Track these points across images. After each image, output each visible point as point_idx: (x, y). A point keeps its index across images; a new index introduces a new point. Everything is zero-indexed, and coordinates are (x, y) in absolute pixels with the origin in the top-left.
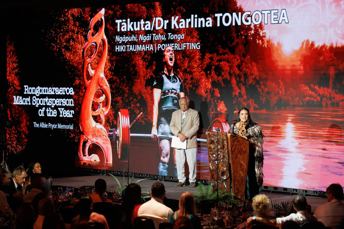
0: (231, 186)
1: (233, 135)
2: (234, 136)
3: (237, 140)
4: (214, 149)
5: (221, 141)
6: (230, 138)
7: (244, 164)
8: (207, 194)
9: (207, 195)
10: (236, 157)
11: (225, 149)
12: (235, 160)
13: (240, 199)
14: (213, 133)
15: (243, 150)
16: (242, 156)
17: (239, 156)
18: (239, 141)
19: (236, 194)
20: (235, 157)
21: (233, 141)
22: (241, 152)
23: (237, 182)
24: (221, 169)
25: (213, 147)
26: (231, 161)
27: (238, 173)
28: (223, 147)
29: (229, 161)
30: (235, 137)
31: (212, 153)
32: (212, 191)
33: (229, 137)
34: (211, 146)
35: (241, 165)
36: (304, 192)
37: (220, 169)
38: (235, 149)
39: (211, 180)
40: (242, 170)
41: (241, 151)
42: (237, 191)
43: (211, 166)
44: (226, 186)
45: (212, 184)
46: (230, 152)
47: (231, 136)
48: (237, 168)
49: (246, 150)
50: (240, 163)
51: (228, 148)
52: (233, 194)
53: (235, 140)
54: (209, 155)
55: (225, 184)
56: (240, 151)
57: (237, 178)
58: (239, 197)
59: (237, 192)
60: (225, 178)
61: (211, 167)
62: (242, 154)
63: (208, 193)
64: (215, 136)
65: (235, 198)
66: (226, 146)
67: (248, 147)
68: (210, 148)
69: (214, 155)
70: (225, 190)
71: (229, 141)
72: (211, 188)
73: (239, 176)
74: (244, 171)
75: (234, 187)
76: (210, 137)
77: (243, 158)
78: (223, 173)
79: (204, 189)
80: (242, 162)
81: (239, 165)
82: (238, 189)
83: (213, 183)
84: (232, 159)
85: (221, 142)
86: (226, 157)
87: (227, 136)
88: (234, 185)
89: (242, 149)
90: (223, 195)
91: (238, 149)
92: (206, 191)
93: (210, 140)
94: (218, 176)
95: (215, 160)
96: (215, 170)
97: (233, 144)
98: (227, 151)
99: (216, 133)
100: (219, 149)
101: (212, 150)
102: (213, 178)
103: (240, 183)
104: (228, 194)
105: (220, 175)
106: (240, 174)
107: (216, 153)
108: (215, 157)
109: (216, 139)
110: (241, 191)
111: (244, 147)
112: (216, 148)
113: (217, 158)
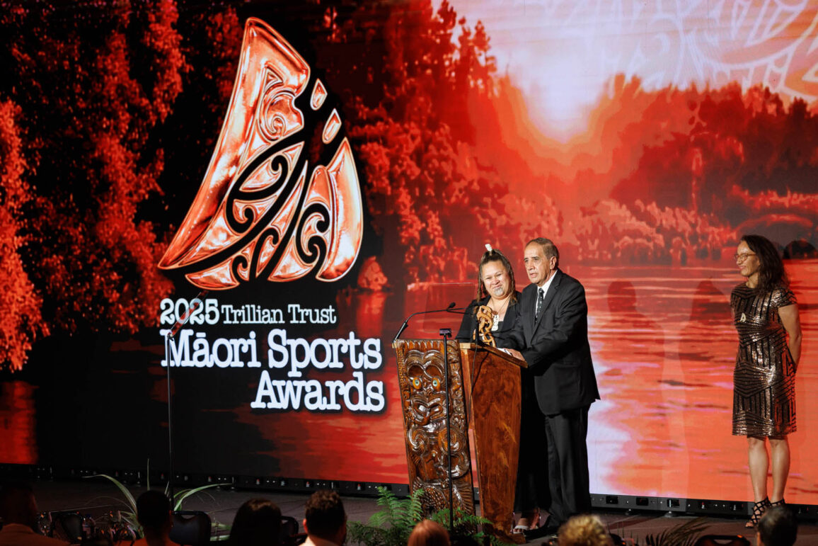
0: (476, 499)
1: (477, 346)
2: (479, 350)
3: (487, 361)
4: (421, 389)
5: (442, 365)
6: (469, 355)
7: (509, 429)
8: (407, 521)
9: (406, 525)
10: (488, 410)
11: (454, 388)
12: (483, 418)
13: (501, 533)
14: (416, 343)
16: (502, 407)
17: (495, 406)
18: (492, 364)
19: (491, 517)
20: (484, 410)
21: (476, 366)
22: (499, 395)
23: (491, 483)
24: (443, 446)
25: (417, 384)
26: (473, 424)
27: (493, 458)
28: (449, 382)
29: (466, 425)
30: (482, 353)
31: (413, 401)
32: (418, 512)
33: (466, 352)
34: (412, 381)
35: (502, 433)
36: (668, 506)
37: (442, 449)
38: (483, 389)
39: (414, 481)
40: (505, 447)
41: (501, 393)
42: (493, 509)
43: (413, 439)
45: (417, 493)
46: (470, 398)
47: (472, 349)
48: (490, 442)
49: (513, 390)
50: (498, 428)
51: (463, 385)
52: (480, 518)
53: (483, 361)
54: (404, 406)
55: (455, 490)
56: (497, 393)
58: (500, 527)
59: (491, 511)
60: (457, 471)
61: (414, 444)
62: (502, 402)
63: (408, 519)
64: (422, 351)
65: (489, 529)
66: (457, 380)
67: (519, 379)
68: (409, 387)
69: (421, 408)
70: (458, 508)
71: (467, 365)
72: (415, 503)
73: (496, 467)
74: (511, 451)
75: (483, 501)
76: (406, 356)
77: (507, 414)
78: (451, 459)
79: (397, 508)
80: (504, 425)
81: (495, 434)
82: (495, 504)
83: (418, 488)
84: (476, 417)
85: (440, 367)
86: (459, 412)
87: (458, 350)
88: (485, 492)
89: (503, 386)
90: (454, 524)
91: (492, 388)
92: (402, 512)
93: (407, 364)
94: (436, 469)
95: (426, 420)
96: (427, 452)
97: (476, 373)
98: (460, 395)
99: (425, 344)
100: (435, 390)
101: (415, 394)
102: (418, 474)
103: (500, 484)
104: (469, 521)
105: (440, 465)
106: (499, 461)
107: (429, 402)
108: (424, 414)
109: (428, 360)
110: (503, 509)
111: (508, 381)
112: (426, 387)
113: (430, 416)
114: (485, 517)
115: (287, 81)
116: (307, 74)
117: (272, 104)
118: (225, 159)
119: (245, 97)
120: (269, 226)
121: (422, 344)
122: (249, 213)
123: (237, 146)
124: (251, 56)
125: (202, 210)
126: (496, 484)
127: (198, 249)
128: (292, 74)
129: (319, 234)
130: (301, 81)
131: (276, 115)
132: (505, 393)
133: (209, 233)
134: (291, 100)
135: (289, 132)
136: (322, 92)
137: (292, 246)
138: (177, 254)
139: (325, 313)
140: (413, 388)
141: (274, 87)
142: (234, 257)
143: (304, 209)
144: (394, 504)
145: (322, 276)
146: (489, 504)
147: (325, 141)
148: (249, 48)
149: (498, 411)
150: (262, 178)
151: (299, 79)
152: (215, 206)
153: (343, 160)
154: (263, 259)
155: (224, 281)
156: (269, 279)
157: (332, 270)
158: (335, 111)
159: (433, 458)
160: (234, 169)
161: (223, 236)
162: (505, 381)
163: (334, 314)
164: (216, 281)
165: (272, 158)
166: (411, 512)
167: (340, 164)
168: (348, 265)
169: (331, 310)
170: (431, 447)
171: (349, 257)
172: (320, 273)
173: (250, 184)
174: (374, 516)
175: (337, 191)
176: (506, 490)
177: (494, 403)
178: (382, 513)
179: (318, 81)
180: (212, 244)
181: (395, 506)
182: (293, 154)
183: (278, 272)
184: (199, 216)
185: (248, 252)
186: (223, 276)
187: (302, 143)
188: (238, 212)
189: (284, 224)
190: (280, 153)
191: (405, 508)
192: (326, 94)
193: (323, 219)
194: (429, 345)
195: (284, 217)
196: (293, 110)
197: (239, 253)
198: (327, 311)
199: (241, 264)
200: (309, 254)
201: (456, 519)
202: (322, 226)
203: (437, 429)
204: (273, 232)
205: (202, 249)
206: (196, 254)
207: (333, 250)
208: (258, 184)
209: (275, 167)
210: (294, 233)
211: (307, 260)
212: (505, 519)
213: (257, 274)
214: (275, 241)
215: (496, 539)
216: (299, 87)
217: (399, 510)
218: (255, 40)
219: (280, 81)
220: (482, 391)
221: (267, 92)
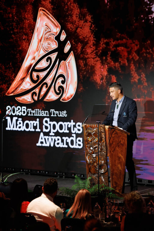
0: (109, 180)
2: (112, 128)
3: (115, 132)
4: (91, 142)
6: (108, 130)
7: (122, 157)
10: (115, 149)
11: (103, 142)
12: (113, 153)
13: (118, 193)
14: (90, 125)
15: (121, 143)
16: (120, 149)
17: (117, 148)
18: (116, 133)
19: (115, 188)
20: (113, 150)
21: (110, 134)
22: (119, 145)
23: (115, 175)
25: (90, 140)
26: (109, 154)
27: (116, 167)
29: (107, 155)
30: (113, 129)
31: (89, 145)
32: (89, 185)
33: (107, 129)
34: (88, 138)
35: (119, 158)
38: (113, 142)
39: (88, 173)
40: (120, 163)
41: (120, 144)
43: (88, 159)
44: (103, 180)
45: (89, 178)
46: (108, 145)
47: (109, 128)
48: (115, 161)
49: (124, 143)
51: (106, 141)
52: (111, 188)
53: (113, 132)
54: (86, 147)
55: (102, 178)
56: (118, 143)
57: (116, 171)
58: (118, 191)
59: (115, 186)
60: (103, 171)
61: (88, 161)
62: (120, 147)
63: (85, 187)
64: (92, 128)
65: (113, 192)
66: (104, 139)
67: (126, 139)
68: (87, 141)
69: (91, 148)
70: (103, 184)
71: (107, 133)
72: (88, 182)
73: (117, 170)
74: (122, 164)
75: (112, 180)
76: (87, 129)
77: (122, 151)
78: (101, 167)
79: (82, 183)
80: (120, 155)
81: (117, 158)
82: (116, 183)
83: (90, 176)
84: (110, 152)
86: (104, 150)
87: (104, 128)
88: (112, 179)
89: (120, 141)
90: (101, 190)
91: (116, 142)
92: (83, 185)
93: (87, 132)
94: (96, 170)
95: (93, 153)
96: (93, 164)
97: (111, 136)
98: (104, 144)
99: (93, 126)
100: (96, 142)
101: (89, 143)
102: (90, 171)
103: (118, 176)
104: (106, 189)
105: (97, 169)
106: (118, 168)
107: (94, 146)
108: (92, 150)
109: (94, 131)
110: (119, 185)
111: (122, 140)
112: (93, 141)
113: (94, 151)
114: (112, 187)
115: (52, 30)
116: (59, 28)
117: (47, 38)
118: (30, 57)
119: (38, 36)
120: (45, 81)
121: (92, 125)
122: (38, 76)
123: (35, 53)
124: (40, 21)
125: (22, 75)
126: (117, 176)
127: (20, 89)
128: (54, 28)
129: (62, 85)
130: (57, 31)
131: (48, 42)
132: (121, 144)
133: (24, 83)
134: (54, 37)
135: (52, 48)
136: (65, 35)
137: (52, 89)
138: (13, 90)
139: (63, 113)
140: (89, 141)
141: (48, 32)
142: (32, 92)
143: (57, 76)
144: (81, 182)
145: (62, 100)
146: (114, 183)
147: (65, 52)
148: (40, 18)
149: (118, 150)
150: (42, 64)
151: (56, 30)
152: (26, 74)
153: (71, 59)
154: (42, 93)
155: (28, 100)
156: (44, 100)
157: (66, 98)
158: (69, 42)
159: (95, 166)
160: (33, 61)
161: (29, 84)
162: (121, 140)
163: (66, 113)
164: (26, 100)
165: (46, 57)
166: (86, 185)
167: (70, 60)
168: (71, 96)
169: (65, 112)
170: (94, 162)
171: (72, 94)
172: (62, 99)
173: (39, 66)
174: (73, 186)
175: (68, 70)
176: (120, 179)
177: (117, 147)
178: (76, 185)
179: (63, 31)
180: (25, 87)
181: (81, 183)
182: (54, 56)
183: (47, 98)
184: (20, 77)
185: (37, 90)
186: (28, 98)
187: (57, 53)
188: (34, 76)
189: (50, 81)
190: (49, 56)
191: (84, 183)
192: (66, 35)
193: (63, 80)
194: (94, 126)
195: (50, 79)
196: (54, 41)
197: (34, 91)
198: (64, 112)
199: (34, 95)
200: (58, 92)
201: (102, 188)
202: (63, 82)
203: (96, 156)
204: (46, 84)
205: (21, 89)
206: (19, 91)
207: (67, 91)
208: (41, 67)
209: (47, 61)
210: (53, 84)
211: (58, 94)
212: (119, 188)
213: (40, 98)
214: (47, 87)
215: (116, 195)
216: (56, 33)
217: (82, 184)
218: (42, 15)
219: (50, 30)
220: (113, 143)
221: (46, 34)
